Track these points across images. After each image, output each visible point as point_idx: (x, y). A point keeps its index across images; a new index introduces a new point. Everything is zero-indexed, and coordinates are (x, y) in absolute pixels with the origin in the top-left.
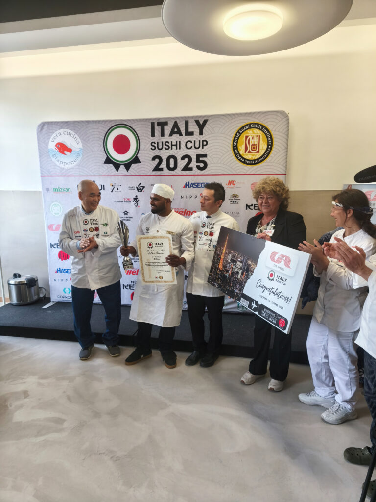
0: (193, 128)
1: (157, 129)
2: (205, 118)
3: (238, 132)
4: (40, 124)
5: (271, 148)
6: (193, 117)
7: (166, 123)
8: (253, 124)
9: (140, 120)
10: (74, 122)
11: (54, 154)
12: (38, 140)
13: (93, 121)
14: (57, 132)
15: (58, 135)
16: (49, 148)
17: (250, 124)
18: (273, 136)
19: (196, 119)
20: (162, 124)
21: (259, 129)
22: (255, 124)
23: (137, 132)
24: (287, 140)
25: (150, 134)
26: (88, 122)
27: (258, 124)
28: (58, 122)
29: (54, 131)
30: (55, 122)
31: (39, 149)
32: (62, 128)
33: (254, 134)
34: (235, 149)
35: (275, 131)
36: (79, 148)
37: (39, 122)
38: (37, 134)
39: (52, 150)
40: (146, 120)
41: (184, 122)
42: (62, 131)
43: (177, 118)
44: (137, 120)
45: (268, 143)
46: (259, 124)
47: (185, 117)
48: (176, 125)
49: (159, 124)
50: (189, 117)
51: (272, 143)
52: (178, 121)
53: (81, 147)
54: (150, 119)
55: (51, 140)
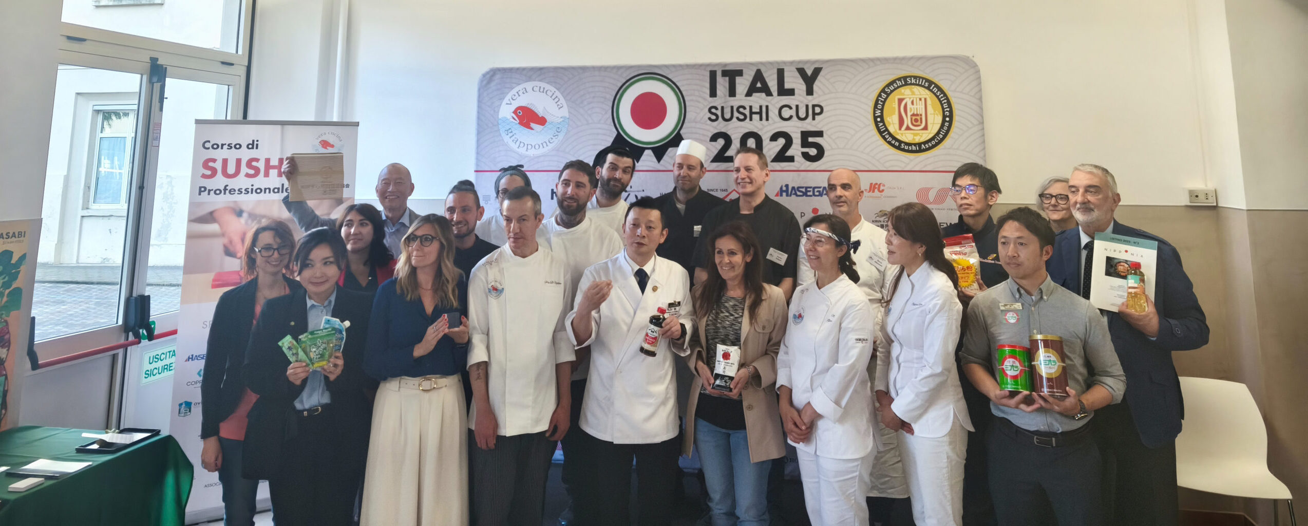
0: (793, 81)
1: (722, 84)
2: (817, 66)
3: (883, 91)
4: (487, 73)
5: (951, 122)
6: (792, 63)
7: (740, 73)
8: (911, 77)
9: (688, 66)
10: (556, 69)
11: (508, 127)
12: (480, 101)
13: (594, 68)
14: (520, 88)
15: (520, 93)
16: (500, 117)
17: (905, 78)
18: (952, 100)
19: (800, 66)
20: (732, 74)
21: (923, 86)
22: (915, 77)
23: (682, 89)
24: (981, 108)
25: (708, 91)
26: (584, 69)
27: (920, 77)
28: (524, 69)
29: (514, 85)
30: (518, 69)
31: (478, 118)
32: (529, 79)
33: (914, 96)
34: (879, 122)
35: (955, 91)
36: (561, 118)
37: (485, 69)
38: (479, 90)
39: (505, 120)
40: (701, 66)
41: (776, 71)
42: (529, 85)
43: (762, 63)
44: (681, 66)
45: (944, 112)
46: (923, 78)
47: (778, 63)
48: (759, 76)
49: (725, 73)
50: (785, 63)
51: (951, 112)
52: (763, 70)
53: (567, 115)
54: (708, 65)
55: (506, 100)
